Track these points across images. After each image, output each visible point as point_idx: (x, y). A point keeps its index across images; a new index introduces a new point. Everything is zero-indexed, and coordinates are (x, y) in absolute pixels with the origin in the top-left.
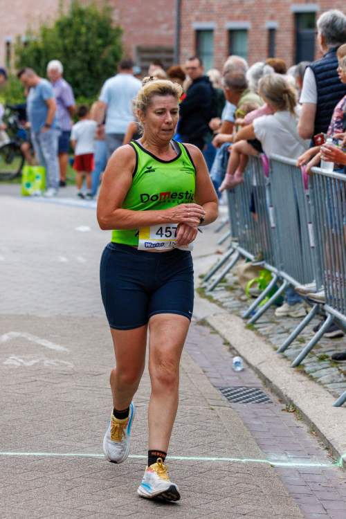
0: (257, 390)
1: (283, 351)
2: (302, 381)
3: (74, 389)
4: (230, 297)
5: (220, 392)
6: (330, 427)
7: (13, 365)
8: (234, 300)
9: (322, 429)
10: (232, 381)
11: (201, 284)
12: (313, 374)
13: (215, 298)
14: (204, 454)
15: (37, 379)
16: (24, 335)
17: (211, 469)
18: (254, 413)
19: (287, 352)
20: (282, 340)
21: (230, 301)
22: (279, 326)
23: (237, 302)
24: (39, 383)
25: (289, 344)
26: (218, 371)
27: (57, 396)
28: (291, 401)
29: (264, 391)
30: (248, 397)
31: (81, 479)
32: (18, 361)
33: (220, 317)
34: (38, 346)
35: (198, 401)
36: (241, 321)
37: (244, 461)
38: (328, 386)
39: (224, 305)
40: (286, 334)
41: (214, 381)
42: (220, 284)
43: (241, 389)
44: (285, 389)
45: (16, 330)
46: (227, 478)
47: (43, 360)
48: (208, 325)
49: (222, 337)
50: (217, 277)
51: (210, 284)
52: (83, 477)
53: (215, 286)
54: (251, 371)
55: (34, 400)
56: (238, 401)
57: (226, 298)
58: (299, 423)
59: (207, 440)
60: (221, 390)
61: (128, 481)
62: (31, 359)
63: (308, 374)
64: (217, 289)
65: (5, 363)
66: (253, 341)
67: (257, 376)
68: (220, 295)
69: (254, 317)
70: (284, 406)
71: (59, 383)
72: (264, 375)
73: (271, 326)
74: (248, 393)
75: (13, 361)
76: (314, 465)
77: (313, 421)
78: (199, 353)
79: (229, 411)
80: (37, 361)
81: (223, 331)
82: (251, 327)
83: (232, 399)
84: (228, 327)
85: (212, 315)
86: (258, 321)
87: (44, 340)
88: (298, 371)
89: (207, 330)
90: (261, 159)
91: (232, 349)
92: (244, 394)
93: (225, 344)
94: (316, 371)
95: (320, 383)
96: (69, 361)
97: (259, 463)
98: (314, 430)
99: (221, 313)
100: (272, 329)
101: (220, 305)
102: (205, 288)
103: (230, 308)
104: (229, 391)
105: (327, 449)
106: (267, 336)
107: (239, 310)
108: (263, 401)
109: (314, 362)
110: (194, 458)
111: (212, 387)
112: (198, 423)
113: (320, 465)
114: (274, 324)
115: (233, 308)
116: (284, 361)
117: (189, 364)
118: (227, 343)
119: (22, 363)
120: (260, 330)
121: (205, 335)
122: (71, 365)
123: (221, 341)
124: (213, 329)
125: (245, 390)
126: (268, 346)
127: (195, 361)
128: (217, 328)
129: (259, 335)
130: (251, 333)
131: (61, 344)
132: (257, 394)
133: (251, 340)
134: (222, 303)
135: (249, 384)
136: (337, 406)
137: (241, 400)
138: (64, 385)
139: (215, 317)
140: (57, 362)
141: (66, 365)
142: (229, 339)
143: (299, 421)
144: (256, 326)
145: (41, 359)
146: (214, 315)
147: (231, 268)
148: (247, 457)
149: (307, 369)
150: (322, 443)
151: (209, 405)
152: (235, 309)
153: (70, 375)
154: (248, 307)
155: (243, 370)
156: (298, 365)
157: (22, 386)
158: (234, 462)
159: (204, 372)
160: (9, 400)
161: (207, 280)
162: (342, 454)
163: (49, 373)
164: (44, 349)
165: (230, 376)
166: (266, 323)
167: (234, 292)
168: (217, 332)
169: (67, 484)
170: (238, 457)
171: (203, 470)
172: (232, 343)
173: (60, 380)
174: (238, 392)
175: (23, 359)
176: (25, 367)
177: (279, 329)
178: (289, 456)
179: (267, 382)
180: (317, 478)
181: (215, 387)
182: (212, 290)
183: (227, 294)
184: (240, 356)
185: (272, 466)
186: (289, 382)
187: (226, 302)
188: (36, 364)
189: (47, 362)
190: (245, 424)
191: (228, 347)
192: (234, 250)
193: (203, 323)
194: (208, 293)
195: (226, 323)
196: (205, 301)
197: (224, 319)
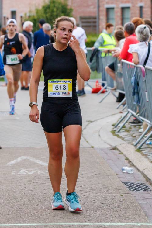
0: (143, 183)
5: (125, 186)
7: (23, 174)
13: (120, 136)
15: (35, 181)
16: (28, 158)
18: (143, 197)
21: (127, 137)
23: (131, 137)
30: (139, 188)
32: (25, 172)
42: (122, 129)
47: (38, 171)
48: (118, 150)
50: (121, 125)
51: (118, 129)
53: (120, 130)
56: (134, 190)
57: (126, 135)
59: (120, 213)
60: (125, 184)
62: (31, 171)
65: (19, 173)
67: (143, 176)
68: (123, 134)
69: (140, 145)
72: (146, 176)
75: (23, 172)
78: (113, 164)
79: (130, 196)
83: (131, 189)
84: (127, 150)
85: (119, 145)
86: (142, 147)
87: (38, 160)
89: (117, 152)
92: (137, 186)
93: (126, 159)
99: (123, 144)
101: (123, 139)
102: (115, 130)
104: (129, 185)
114: (150, 149)
115: (129, 140)
117: (109, 171)
119: (27, 173)
124: (120, 152)
125: (137, 184)
128: (122, 151)
133: (139, 157)
137: (136, 189)
139: (121, 145)
142: (128, 157)
145: (36, 170)
147: (128, 120)
151: (120, 193)
152: (131, 141)
154: (137, 140)
157: (27, 186)
159: (117, 174)
161: (116, 127)
164: (38, 165)
166: (146, 148)
167: (129, 133)
168: (122, 153)
174: (134, 185)
175: (28, 170)
176: (28, 176)
183: (126, 133)
192: (129, 112)
193: (115, 148)
194: (117, 133)
195: (126, 148)
196: (116, 138)
197: (125, 146)
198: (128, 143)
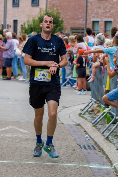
0: (92, 146)
1: (103, 133)
2: (107, 143)
3: (28, 144)
4: (90, 116)
5: (79, 146)
6: (112, 156)
7: (9, 136)
8: (91, 117)
9: (109, 157)
10: (84, 143)
11: (81, 112)
12: (111, 141)
13: (84, 117)
14: (68, 163)
15: (16, 140)
16: (14, 127)
17: (69, 167)
18: (89, 152)
22: (104, 126)
24: (17, 142)
26: (80, 140)
27: (22, 146)
28: (102, 149)
29: (94, 146)
30: (88, 148)
31: (25, 169)
32: (10, 135)
33: (85, 123)
34: (18, 131)
35: (70, 148)
36: (91, 124)
37: (81, 165)
38: (115, 144)
39: (87, 119)
41: (77, 143)
42: (86, 112)
43: (87, 145)
44: (101, 145)
45: (12, 126)
46: (74, 170)
47: (19, 135)
48: (80, 126)
49: (84, 129)
50: (85, 110)
52: (25, 168)
54: (92, 140)
55: (14, 146)
56: (84, 149)
58: (103, 156)
59: (70, 159)
60: (79, 145)
61: (40, 170)
62: (15, 135)
63: (110, 140)
64: (85, 114)
65: (6, 136)
66: (94, 131)
67: (93, 141)
68: (86, 116)
69: (96, 123)
70: (100, 150)
71: (23, 142)
72: (95, 141)
73: (101, 126)
74: (88, 147)
75: (9, 135)
76: (104, 167)
78: (74, 134)
79: (80, 151)
80: (17, 135)
81: (85, 128)
82: (94, 126)
83: (82, 148)
85: (82, 122)
87: (21, 129)
88: (106, 140)
89: (80, 127)
90: (101, 68)
91: (87, 133)
92: (87, 147)
93: (84, 132)
94: (112, 139)
95: (113, 143)
96: (28, 135)
97: (86, 166)
98: (107, 157)
99: (85, 122)
100: (102, 127)
101: (86, 119)
102: (82, 113)
103: (89, 120)
104: (82, 146)
105: (110, 163)
106: (99, 129)
107: (92, 121)
108: (93, 149)
109: (113, 137)
110: (64, 164)
111: (76, 144)
112: (68, 155)
113: (106, 167)
114: (103, 125)
115: (90, 120)
116: (103, 137)
117: (70, 137)
118: (85, 131)
119: (12, 136)
120: (97, 127)
121: (78, 129)
122: (28, 137)
123: (84, 131)
124: (82, 127)
125: (88, 146)
126: (99, 132)
127: (73, 137)
128: (83, 127)
129: (97, 129)
130: (94, 128)
131: (27, 130)
132: (92, 147)
133: (93, 130)
134: (87, 118)
135: (90, 144)
136: (116, 150)
137: (86, 148)
138: (25, 142)
139: (83, 123)
140: (24, 136)
141: (27, 137)
142: (86, 130)
143: (103, 155)
144: (96, 126)
145: (19, 134)
146: (83, 122)
148: (82, 164)
150: (109, 161)
151: (74, 149)
152: (91, 120)
153: (28, 139)
154: (95, 120)
155: (89, 140)
156: (107, 138)
157: (11, 142)
158: (77, 166)
159: (75, 140)
160: (5, 147)
162: (114, 164)
163: (21, 139)
164: (20, 132)
165: (84, 141)
166: (100, 125)
169: (20, 170)
170: (79, 164)
171: (66, 168)
172: (87, 131)
173: (25, 141)
174: (85, 146)
175: (12, 134)
176: (12, 137)
177: (104, 127)
178: (97, 165)
179: (96, 143)
180: (104, 171)
181: (77, 144)
182: (84, 114)
183: (89, 115)
184: (88, 135)
185: (90, 167)
186: (102, 143)
187: (88, 118)
188: (17, 136)
189: (21, 135)
190: (84, 155)
191: (85, 133)
192: (92, 100)
193: (79, 125)
194: (82, 115)
195: (86, 125)
196: (81, 118)
197: (86, 123)
198: (89, 122)
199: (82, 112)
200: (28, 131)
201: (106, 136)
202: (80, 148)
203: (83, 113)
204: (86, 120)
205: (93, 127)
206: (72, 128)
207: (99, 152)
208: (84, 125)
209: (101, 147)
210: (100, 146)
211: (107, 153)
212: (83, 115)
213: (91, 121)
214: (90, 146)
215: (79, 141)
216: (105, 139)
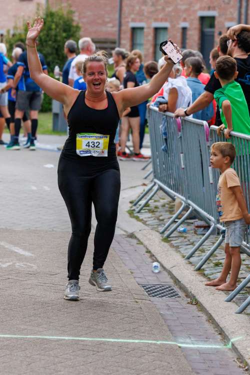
1: (188, 258)
2: (202, 281)
3: (36, 285)
4: (152, 217)
5: (143, 289)
6: (222, 317)
8: (154, 219)
9: (217, 319)
10: (152, 281)
11: (131, 207)
13: (141, 218)
14: (130, 337)
15: (10, 277)
16: (2, 244)
17: (135, 349)
18: (167, 305)
19: (192, 260)
20: (189, 250)
21: (152, 220)
22: (186, 240)
23: (157, 221)
24: (11, 280)
25: (193, 253)
26: (141, 272)
27: (24, 291)
28: (194, 297)
29: (174, 288)
30: (163, 293)
33: (144, 232)
34: (12, 252)
35: (126, 296)
36: (159, 235)
39: (147, 223)
40: (191, 246)
41: (137, 279)
42: (144, 208)
43: (158, 286)
44: (190, 287)
46: (146, 357)
47: (15, 263)
48: (136, 238)
49: (145, 246)
50: (143, 202)
51: (138, 208)
53: (141, 209)
54: (166, 273)
55: (7, 293)
56: (156, 295)
57: (149, 218)
58: (200, 314)
59: (132, 326)
60: (143, 287)
61: (72, 357)
62: (6, 262)
63: (207, 276)
64: (142, 211)
66: (167, 251)
67: (169, 277)
68: (144, 216)
69: (167, 233)
70: (189, 300)
71: (26, 280)
72: (174, 276)
73: (180, 239)
74: (163, 289)
76: (211, 346)
77: (210, 312)
78: (127, 258)
79: (148, 303)
80: (11, 263)
81: (146, 243)
82: (167, 239)
84: (149, 239)
85: (138, 231)
86: (172, 235)
87: (16, 248)
88: (199, 274)
89: (135, 241)
91: (152, 256)
92: (161, 290)
94: (213, 274)
96: (34, 264)
97: (170, 345)
98: (211, 319)
99: (144, 229)
100: (181, 242)
101: (144, 223)
102: (134, 210)
103: (151, 225)
104: (149, 288)
105: (220, 334)
106: (178, 247)
107: (158, 227)
108: (174, 296)
109: (211, 267)
110: (122, 340)
111: (137, 284)
112: (126, 313)
113: (215, 346)
114: (183, 238)
115: (153, 225)
116: (189, 266)
117: (121, 267)
118: (148, 252)
120: (172, 242)
121: (133, 245)
122: (35, 267)
123: (145, 250)
124: (139, 241)
125: (161, 287)
126: (178, 254)
127: (126, 265)
128: (142, 240)
129: (172, 246)
130: (166, 244)
131: (29, 251)
132: (170, 290)
133: (166, 249)
134: (146, 221)
135: (164, 282)
136: (228, 301)
137: (158, 295)
138: (29, 282)
139: (141, 232)
140: (25, 265)
141: (32, 267)
142: (150, 249)
143: (200, 312)
144: (169, 239)
146: (140, 230)
147: (152, 196)
148: (161, 340)
149: (206, 272)
150: (216, 329)
151: (134, 298)
152: (156, 226)
153: (34, 274)
154: (165, 225)
155: (159, 272)
156: (199, 269)
158: (151, 344)
159: (132, 273)
161: (135, 205)
162: (231, 338)
163: (19, 273)
164: (16, 254)
165: (150, 276)
166: (177, 237)
167: (154, 214)
168: (142, 243)
169: (27, 360)
170: (155, 340)
171: (128, 350)
172: (152, 251)
174: (156, 289)
175: (1, 261)
176: (2, 268)
177: (186, 242)
178: (192, 339)
179: (177, 281)
180: (213, 357)
181: (139, 284)
182: (139, 212)
183: (150, 215)
184: (157, 261)
185: (180, 347)
186: (193, 282)
187: (148, 221)
188: (10, 266)
189: (18, 264)
190: (160, 314)
191: (149, 255)
192: (155, 184)
193: (132, 236)
194: (136, 215)
195: (148, 237)
196: (134, 220)
197: (147, 233)
198: (152, 229)
199: (134, 208)
200: (32, 254)
201: (198, 266)
202: (146, 294)
203: (137, 210)
204: (146, 225)
205: (163, 243)
206: (119, 243)
207: (188, 305)
208: (145, 238)
209: (191, 292)
210: (188, 290)
211: (208, 309)
212: (138, 215)
213: (156, 228)
214: (165, 289)
215: (141, 275)
216: (196, 272)
